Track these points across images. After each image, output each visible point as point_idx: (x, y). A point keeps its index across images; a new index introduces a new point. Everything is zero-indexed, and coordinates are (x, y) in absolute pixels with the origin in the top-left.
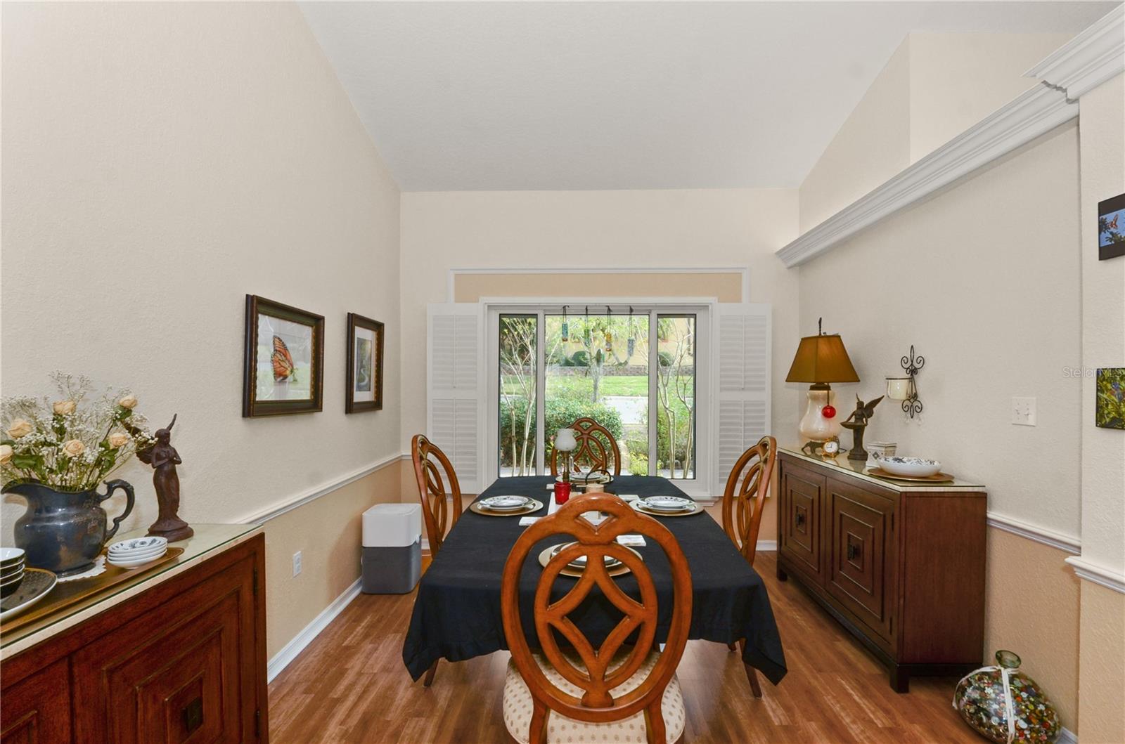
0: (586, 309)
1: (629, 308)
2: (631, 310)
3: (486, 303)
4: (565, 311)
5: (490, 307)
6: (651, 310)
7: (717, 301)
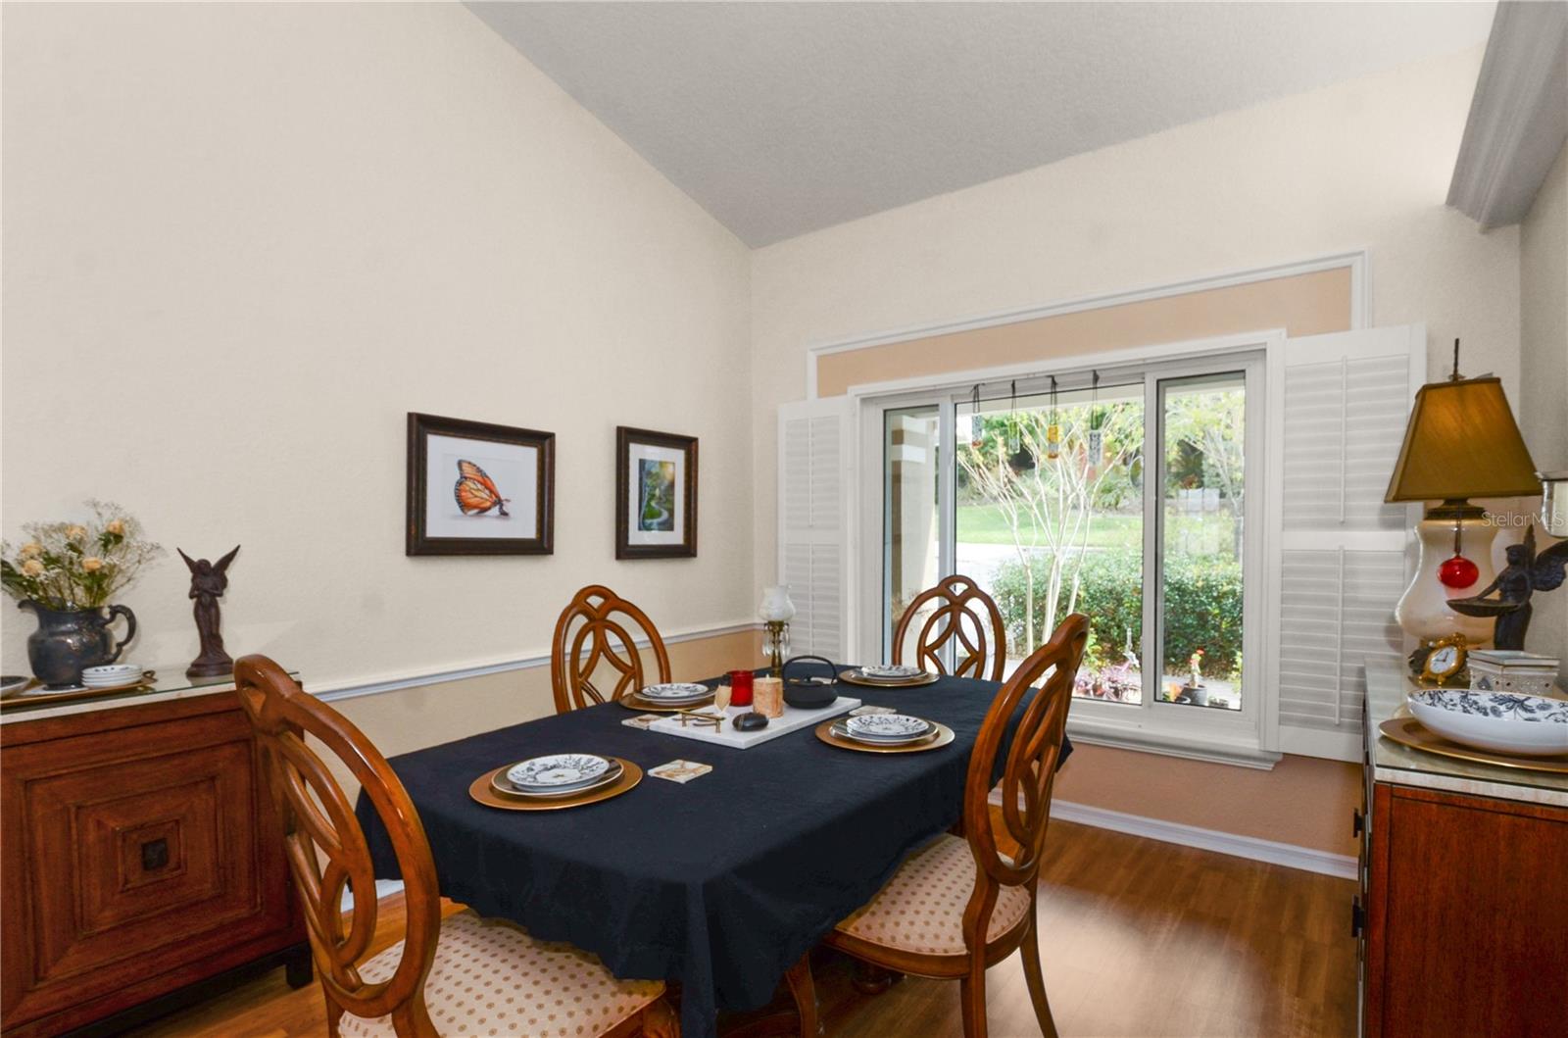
0: (1013, 385)
1: (1091, 376)
2: (1096, 379)
3: (856, 396)
4: (976, 394)
5: (866, 401)
6: (1143, 373)
7: (1284, 335)
